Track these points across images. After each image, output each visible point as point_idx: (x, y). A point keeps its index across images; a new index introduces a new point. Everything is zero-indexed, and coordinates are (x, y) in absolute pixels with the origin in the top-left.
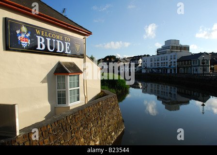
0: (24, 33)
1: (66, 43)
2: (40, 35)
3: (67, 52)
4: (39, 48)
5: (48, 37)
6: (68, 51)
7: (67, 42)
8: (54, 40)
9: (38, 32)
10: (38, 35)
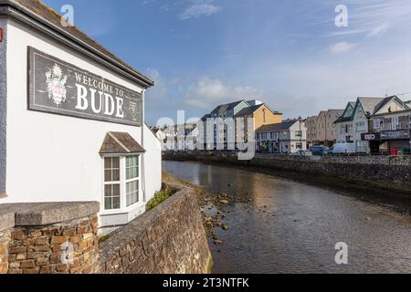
0: (57, 77)
1: (118, 99)
2: (81, 83)
3: (118, 115)
4: (79, 106)
5: (93, 87)
6: (121, 113)
7: (118, 96)
8: (101, 93)
9: (78, 77)
10: (78, 83)
